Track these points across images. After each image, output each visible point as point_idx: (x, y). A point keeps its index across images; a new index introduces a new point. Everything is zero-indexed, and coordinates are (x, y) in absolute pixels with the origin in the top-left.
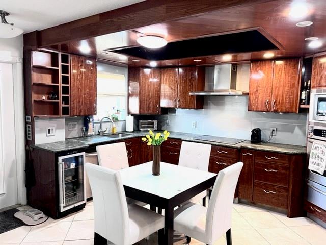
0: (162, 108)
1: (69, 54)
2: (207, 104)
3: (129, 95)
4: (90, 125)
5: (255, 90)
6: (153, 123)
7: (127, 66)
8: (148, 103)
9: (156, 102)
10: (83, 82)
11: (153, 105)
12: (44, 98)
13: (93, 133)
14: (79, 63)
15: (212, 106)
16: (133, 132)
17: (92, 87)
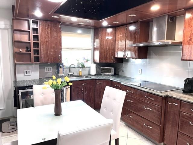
0: (116, 58)
1: (38, 21)
2: (150, 55)
3: (95, 49)
4: (61, 70)
6: (111, 70)
7: (93, 28)
8: (105, 54)
9: (112, 54)
10: (50, 39)
11: (110, 56)
12: (21, 50)
13: (63, 75)
14: (46, 26)
15: (154, 56)
16: (95, 75)
17: (57, 43)
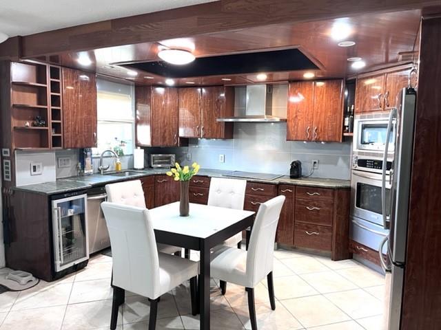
0: (181, 138)
1: (60, 67)
2: (238, 133)
3: (137, 122)
4: (88, 161)
5: (294, 116)
6: (169, 158)
7: (133, 83)
8: (163, 131)
9: (173, 131)
10: (79, 104)
11: (170, 135)
12: (28, 124)
13: (92, 171)
14: (73, 80)
15: (244, 135)
16: (143, 169)
17: (90, 110)
